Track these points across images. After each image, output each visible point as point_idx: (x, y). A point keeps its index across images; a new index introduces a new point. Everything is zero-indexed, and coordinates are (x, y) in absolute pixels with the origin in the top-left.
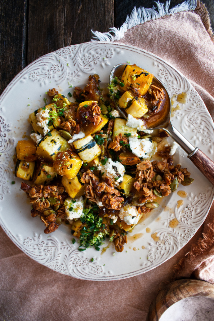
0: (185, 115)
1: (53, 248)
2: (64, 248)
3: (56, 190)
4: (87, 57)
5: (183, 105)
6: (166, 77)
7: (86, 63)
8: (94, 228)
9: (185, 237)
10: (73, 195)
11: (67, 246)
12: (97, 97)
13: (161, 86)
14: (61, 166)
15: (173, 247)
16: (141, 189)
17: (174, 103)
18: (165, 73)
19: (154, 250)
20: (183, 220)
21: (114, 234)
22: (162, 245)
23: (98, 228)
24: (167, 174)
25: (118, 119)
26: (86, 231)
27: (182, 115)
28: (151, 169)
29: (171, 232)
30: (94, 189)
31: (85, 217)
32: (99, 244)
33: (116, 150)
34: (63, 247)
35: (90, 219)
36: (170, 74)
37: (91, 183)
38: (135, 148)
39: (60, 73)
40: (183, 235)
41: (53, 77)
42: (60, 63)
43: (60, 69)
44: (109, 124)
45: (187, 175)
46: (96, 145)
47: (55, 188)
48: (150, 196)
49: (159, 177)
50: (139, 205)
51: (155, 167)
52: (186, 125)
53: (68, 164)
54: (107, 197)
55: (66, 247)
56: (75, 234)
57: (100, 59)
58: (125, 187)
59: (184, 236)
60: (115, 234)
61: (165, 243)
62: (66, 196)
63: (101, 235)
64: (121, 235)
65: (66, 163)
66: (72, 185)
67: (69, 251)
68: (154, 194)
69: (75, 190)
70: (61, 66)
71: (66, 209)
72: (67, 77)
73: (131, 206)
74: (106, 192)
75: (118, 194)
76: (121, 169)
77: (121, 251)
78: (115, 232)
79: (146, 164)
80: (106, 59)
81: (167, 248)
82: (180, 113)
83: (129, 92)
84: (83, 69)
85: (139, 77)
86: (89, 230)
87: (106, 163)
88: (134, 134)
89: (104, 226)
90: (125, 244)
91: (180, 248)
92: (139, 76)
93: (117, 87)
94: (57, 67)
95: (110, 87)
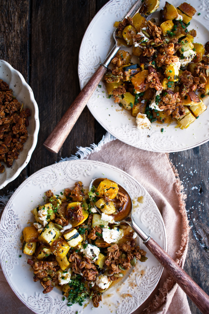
0: (143, 211)
1: (48, 303)
2: (57, 304)
3: (52, 265)
4: (74, 169)
5: (142, 204)
6: (130, 185)
7: (73, 173)
8: (78, 291)
9: (143, 298)
10: (64, 268)
11: (59, 302)
12: (81, 198)
13: (125, 192)
14: (55, 251)
15: (134, 305)
16: (110, 265)
17: (135, 203)
18: (128, 182)
19: (121, 306)
20: (141, 285)
21: (92, 294)
22: (127, 303)
23: (81, 291)
24: (128, 255)
25: (95, 214)
26: (73, 292)
27: (141, 211)
28: (117, 250)
29: (133, 293)
30: (78, 265)
31: (72, 282)
32: (82, 301)
33: (93, 239)
34: (56, 303)
35: (75, 284)
36: (132, 184)
37: (76, 261)
38: (106, 238)
39: (55, 179)
40: (141, 297)
41: (50, 182)
42: (54, 173)
43: (55, 177)
44: (89, 218)
45: (143, 254)
46: (80, 235)
47: (51, 263)
48: (116, 270)
49: (124, 255)
50: (109, 275)
51: (121, 248)
52: (144, 218)
53: (61, 250)
54: (86, 272)
55: (58, 303)
56: (65, 294)
57: (83, 171)
58: (100, 263)
59: (142, 297)
60: (93, 294)
61: (129, 302)
62: (58, 268)
63: (83, 295)
64: (97, 295)
65: (59, 249)
66: (63, 262)
67: (60, 306)
68: (119, 268)
69: (65, 265)
70: (55, 175)
71: (59, 278)
72: (60, 182)
73: (104, 276)
74: (86, 268)
75: (95, 268)
76: (97, 250)
77: (97, 307)
79: (114, 248)
80: (87, 171)
81: (130, 306)
82: (140, 210)
83: (102, 200)
84: (71, 177)
85: (108, 190)
86: (75, 292)
87: (86, 247)
88: (106, 226)
89: (85, 289)
90: (101, 301)
91: (139, 306)
93: (94, 193)
94: (52, 176)
95: (90, 194)
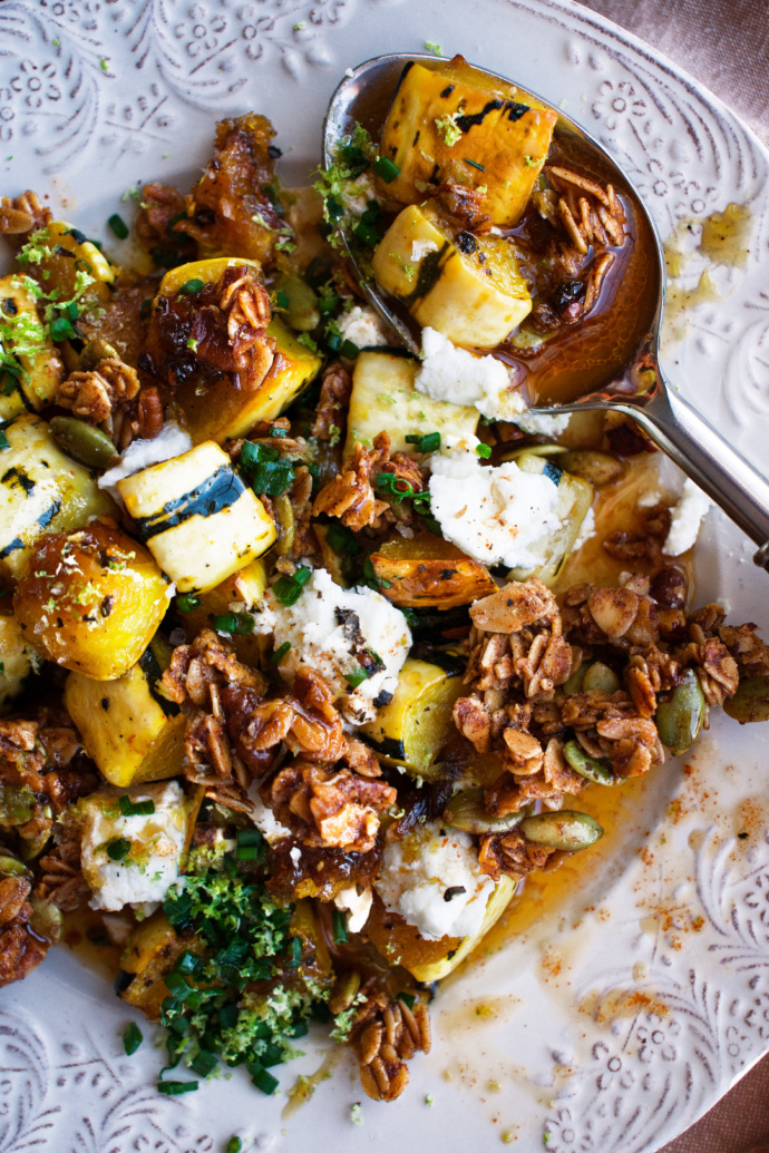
0: (746, 330)
1: (12, 1076)
2: (79, 1077)
3: (30, 745)
4: (204, 22)
5: (736, 272)
6: (638, 123)
7: (203, 55)
8: (243, 962)
9: (757, 1019)
10: (121, 770)
11: (96, 1067)
12: (261, 237)
13: (604, 171)
14: (50, 606)
15: (689, 1075)
16: (496, 741)
17: (684, 268)
18: (629, 101)
19: (579, 1088)
20: (742, 916)
21: (354, 997)
22: (627, 1062)
23: (264, 963)
24: (640, 658)
25: (372, 355)
26: (198, 975)
27: (727, 328)
28: (550, 628)
29: (677, 986)
30: (233, 732)
31: (195, 896)
32: (276, 1056)
33: (352, 523)
34: (69, 1075)
35: (219, 908)
36: (660, 108)
37: (215, 701)
38: (460, 514)
39: (64, 107)
40: (742, 1008)
41: (25, 132)
42: (58, 52)
43: (63, 86)
44: (326, 385)
45: (755, 660)
46: (247, 495)
47: (26, 734)
48: (541, 775)
49: (601, 673)
50: (483, 827)
51: (580, 616)
52: (756, 386)
53: (90, 594)
54: (300, 777)
55: (90, 1070)
56: (137, 991)
57: (279, 31)
58: (410, 729)
59: (750, 1013)
60: (362, 998)
61: (646, 1054)
62: (85, 777)
63: (281, 1003)
64: (392, 1004)
65: (77, 591)
66: (116, 714)
67: (105, 1094)
68: (565, 764)
69: (130, 740)
70: (67, 73)
71: (87, 853)
72: (101, 130)
73: (443, 833)
74: (296, 750)
75: (370, 764)
76: (386, 628)
77: (391, 1095)
78: (360, 989)
79: (522, 599)
80: (307, 30)
81: (656, 1084)
82: (720, 319)
83: (422, 209)
84: (183, 87)
85: (475, 129)
86: (213, 969)
87: (299, 592)
88: (461, 435)
89: (296, 947)
90: (419, 1054)
91: (727, 1083)
92: (477, 119)
93: (363, 181)
94: (43, 77)
95: (328, 185)
